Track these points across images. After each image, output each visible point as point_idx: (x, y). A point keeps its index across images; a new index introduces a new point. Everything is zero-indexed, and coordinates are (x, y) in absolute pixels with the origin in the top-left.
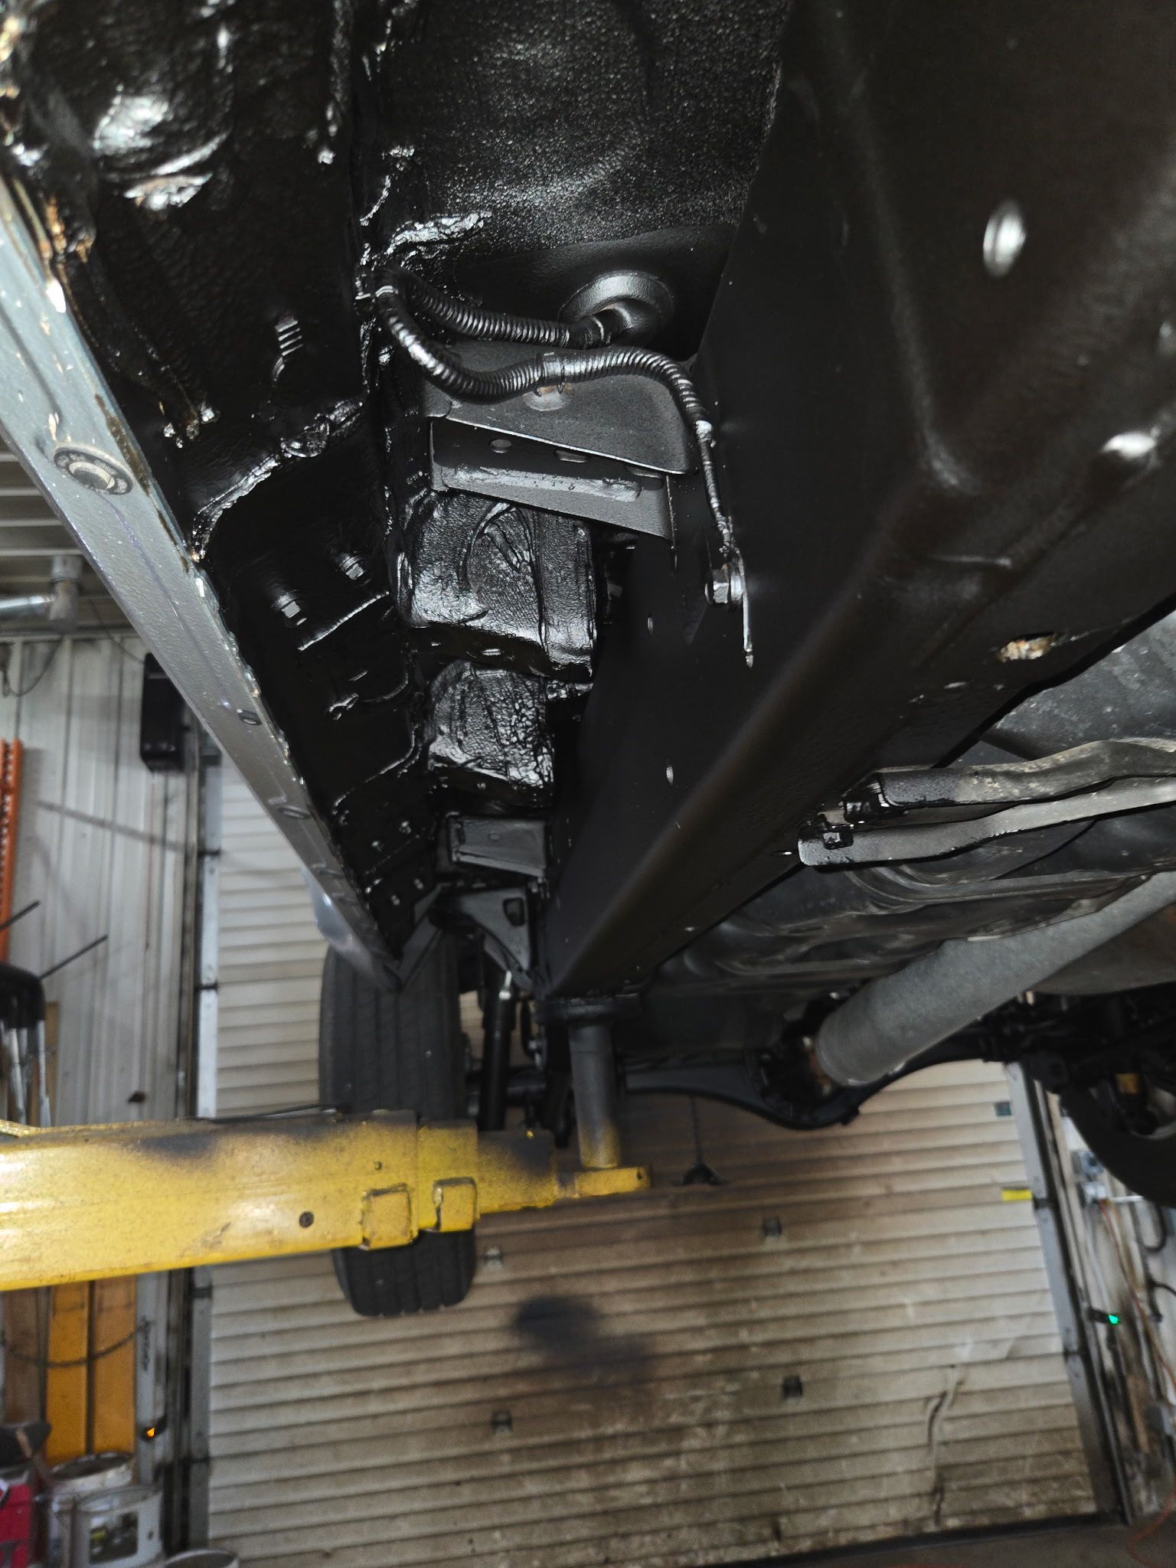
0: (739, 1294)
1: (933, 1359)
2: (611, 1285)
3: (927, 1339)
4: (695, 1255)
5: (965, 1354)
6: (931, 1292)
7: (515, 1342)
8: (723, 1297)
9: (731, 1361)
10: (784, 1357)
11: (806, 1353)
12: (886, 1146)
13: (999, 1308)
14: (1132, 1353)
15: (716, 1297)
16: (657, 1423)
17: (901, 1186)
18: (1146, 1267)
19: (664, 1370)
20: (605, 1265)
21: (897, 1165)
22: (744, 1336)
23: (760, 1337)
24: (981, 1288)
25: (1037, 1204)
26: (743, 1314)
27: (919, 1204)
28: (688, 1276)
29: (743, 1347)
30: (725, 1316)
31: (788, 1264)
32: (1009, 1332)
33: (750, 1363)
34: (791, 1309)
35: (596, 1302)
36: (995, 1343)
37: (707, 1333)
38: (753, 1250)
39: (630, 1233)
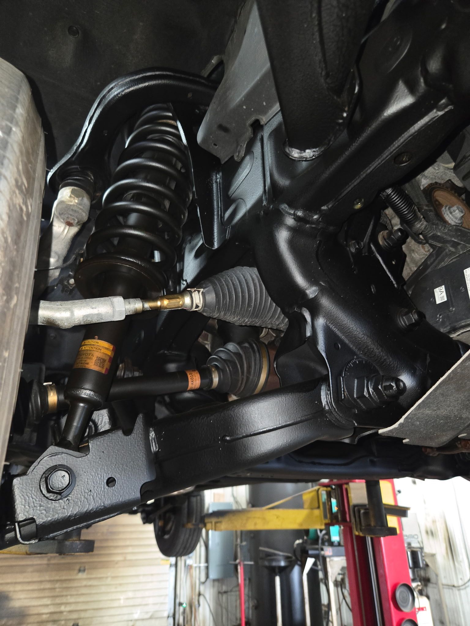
0: (65, 593)
1: (126, 618)
2: (19, 588)
3: (125, 611)
4: (52, 579)
5: (136, 616)
6: (130, 594)
8: (59, 594)
9: (55, 617)
10: (75, 616)
11: (83, 615)
12: (128, 543)
13: (151, 601)
14: (189, 618)
15: (56, 594)
17: (129, 557)
18: (199, 588)
19: (31, 619)
20: (18, 580)
21: (130, 550)
22: (63, 608)
23: (68, 608)
24: (147, 594)
25: (171, 565)
26: (64, 600)
27: (133, 564)
28: (48, 586)
29: (61, 612)
30: (58, 601)
31: (84, 583)
32: (151, 609)
33: (62, 618)
34: (82, 599)
35: (11, 594)
36: (147, 613)
37: (50, 607)
38: (73, 577)
39: (30, 569)
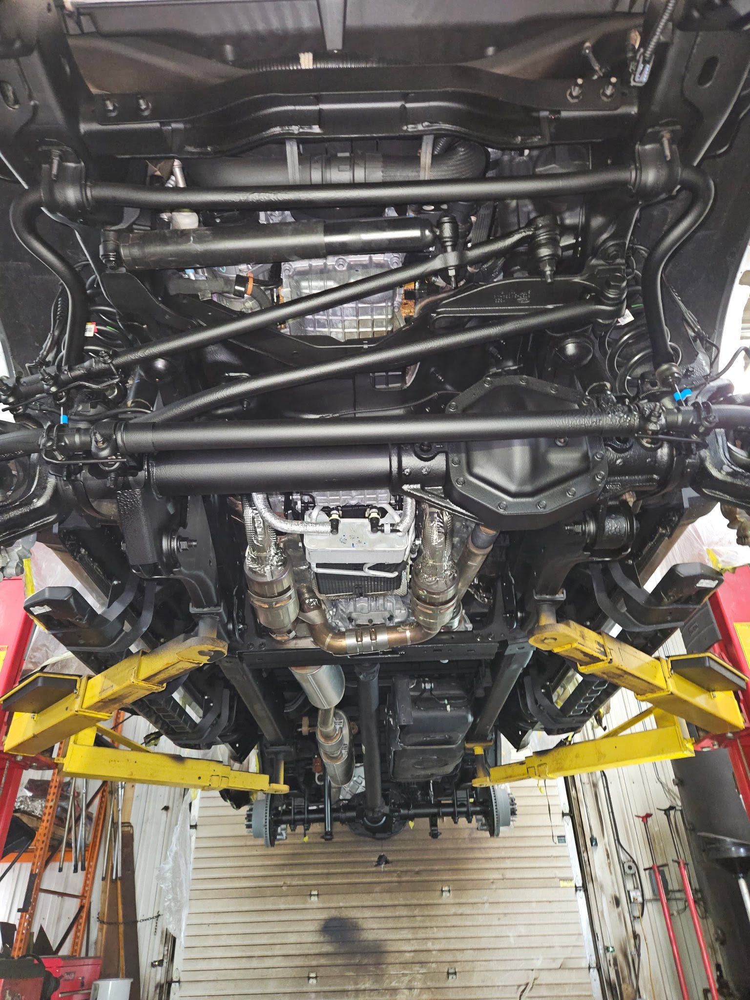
0: (428, 924)
1: (522, 965)
2: (368, 913)
3: (519, 954)
4: (408, 902)
5: (538, 964)
6: (523, 930)
7: (322, 939)
8: (421, 925)
9: (422, 957)
10: (448, 957)
11: (459, 956)
12: (503, 854)
13: (556, 941)
15: (417, 925)
16: (385, 986)
17: (509, 874)
19: (391, 959)
20: (366, 904)
21: (508, 864)
22: (429, 945)
23: (437, 946)
24: (549, 930)
25: (577, 889)
26: (429, 934)
27: (517, 884)
28: (404, 912)
29: (429, 951)
30: (421, 934)
31: (453, 910)
32: (561, 955)
33: (432, 959)
34: (453, 933)
35: (360, 922)
36: (554, 959)
37: (412, 942)
38: (436, 902)
39: (378, 889)
